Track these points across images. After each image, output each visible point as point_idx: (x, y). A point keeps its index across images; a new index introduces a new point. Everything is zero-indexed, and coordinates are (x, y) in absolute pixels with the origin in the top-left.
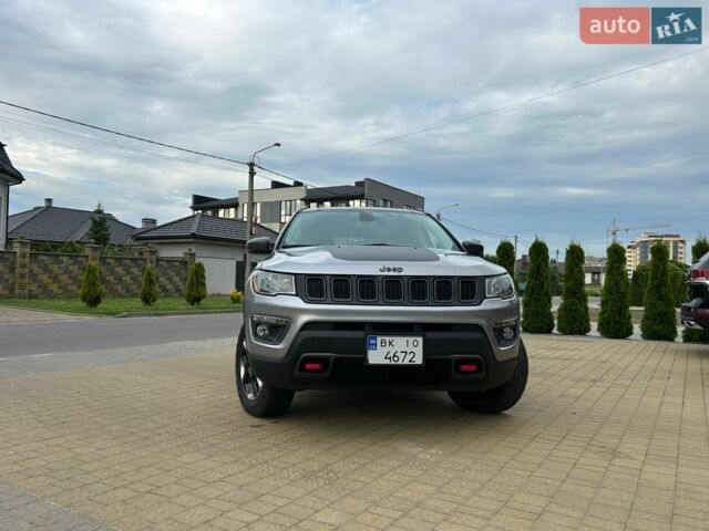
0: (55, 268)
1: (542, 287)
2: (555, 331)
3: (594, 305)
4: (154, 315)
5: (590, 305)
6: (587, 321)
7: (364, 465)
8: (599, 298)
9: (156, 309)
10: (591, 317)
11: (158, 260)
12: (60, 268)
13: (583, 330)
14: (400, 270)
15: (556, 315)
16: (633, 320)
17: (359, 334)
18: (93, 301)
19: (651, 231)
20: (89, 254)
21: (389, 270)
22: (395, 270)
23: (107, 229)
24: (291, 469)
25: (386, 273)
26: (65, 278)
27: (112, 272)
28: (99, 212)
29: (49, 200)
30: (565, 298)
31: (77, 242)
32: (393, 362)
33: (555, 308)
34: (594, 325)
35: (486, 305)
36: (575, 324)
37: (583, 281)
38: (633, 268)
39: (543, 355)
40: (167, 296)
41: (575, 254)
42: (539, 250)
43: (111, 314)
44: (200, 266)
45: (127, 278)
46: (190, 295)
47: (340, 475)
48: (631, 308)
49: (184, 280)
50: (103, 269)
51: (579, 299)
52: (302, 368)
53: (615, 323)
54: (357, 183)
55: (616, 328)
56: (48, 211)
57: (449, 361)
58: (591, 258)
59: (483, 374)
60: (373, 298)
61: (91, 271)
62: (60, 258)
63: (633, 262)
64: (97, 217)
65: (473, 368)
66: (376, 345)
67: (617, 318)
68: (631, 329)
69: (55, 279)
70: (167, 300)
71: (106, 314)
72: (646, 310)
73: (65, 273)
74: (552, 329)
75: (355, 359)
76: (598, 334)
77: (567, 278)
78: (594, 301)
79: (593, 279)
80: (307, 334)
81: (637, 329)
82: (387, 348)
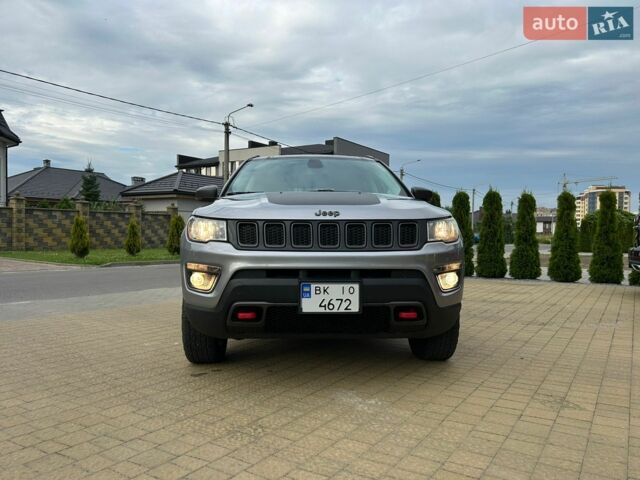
0: (49, 223)
1: (495, 234)
2: (507, 275)
3: (545, 251)
4: (137, 264)
5: (541, 252)
6: (538, 266)
7: (296, 419)
8: (550, 245)
9: (138, 259)
10: (541, 263)
11: (144, 214)
12: (53, 223)
13: (534, 275)
14: (337, 214)
15: (508, 261)
16: (581, 264)
17: (293, 282)
18: (81, 252)
19: (599, 183)
20: (80, 209)
21: (325, 214)
22: (331, 214)
23: (97, 186)
24: (218, 425)
25: (322, 218)
26: (58, 232)
27: (102, 226)
28: (89, 171)
29: (47, 162)
30: (518, 245)
31: (73, 199)
32: (328, 311)
33: (507, 255)
34: (544, 270)
35: (426, 250)
36: (526, 269)
37: (535, 229)
38: (581, 218)
39: (496, 298)
40: (153, 248)
41: (527, 203)
42: (493, 200)
43: (97, 264)
44: (180, 219)
45: (116, 232)
46: (171, 246)
47: (268, 431)
48: (580, 254)
49: (167, 232)
50: (94, 223)
51: (531, 245)
52: (235, 317)
53: (565, 268)
54: (327, 142)
55: (565, 272)
56: (47, 171)
57: (388, 308)
58: (543, 209)
59: (425, 321)
60: (308, 243)
61: (78, 224)
62: (54, 214)
63: (581, 212)
64: (87, 175)
65: (413, 315)
66: (310, 292)
67: (566, 263)
68: (580, 272)
69: (50, 233)
70: (152, 251)
71: (91, 264)
72: (594, 255)
73: (58, 227)
74: (505, 273)
75: (288, 307)
76: (548, 278)
77: (519, 225)
78: (545, 248)
79: (544, 228)
80: (238, 282)
81: (585, 273)
82: (322, 296)
